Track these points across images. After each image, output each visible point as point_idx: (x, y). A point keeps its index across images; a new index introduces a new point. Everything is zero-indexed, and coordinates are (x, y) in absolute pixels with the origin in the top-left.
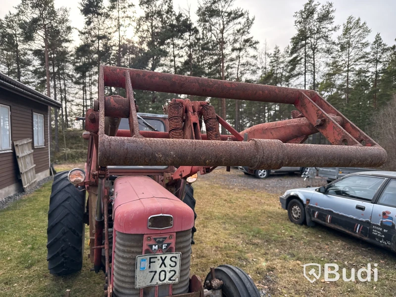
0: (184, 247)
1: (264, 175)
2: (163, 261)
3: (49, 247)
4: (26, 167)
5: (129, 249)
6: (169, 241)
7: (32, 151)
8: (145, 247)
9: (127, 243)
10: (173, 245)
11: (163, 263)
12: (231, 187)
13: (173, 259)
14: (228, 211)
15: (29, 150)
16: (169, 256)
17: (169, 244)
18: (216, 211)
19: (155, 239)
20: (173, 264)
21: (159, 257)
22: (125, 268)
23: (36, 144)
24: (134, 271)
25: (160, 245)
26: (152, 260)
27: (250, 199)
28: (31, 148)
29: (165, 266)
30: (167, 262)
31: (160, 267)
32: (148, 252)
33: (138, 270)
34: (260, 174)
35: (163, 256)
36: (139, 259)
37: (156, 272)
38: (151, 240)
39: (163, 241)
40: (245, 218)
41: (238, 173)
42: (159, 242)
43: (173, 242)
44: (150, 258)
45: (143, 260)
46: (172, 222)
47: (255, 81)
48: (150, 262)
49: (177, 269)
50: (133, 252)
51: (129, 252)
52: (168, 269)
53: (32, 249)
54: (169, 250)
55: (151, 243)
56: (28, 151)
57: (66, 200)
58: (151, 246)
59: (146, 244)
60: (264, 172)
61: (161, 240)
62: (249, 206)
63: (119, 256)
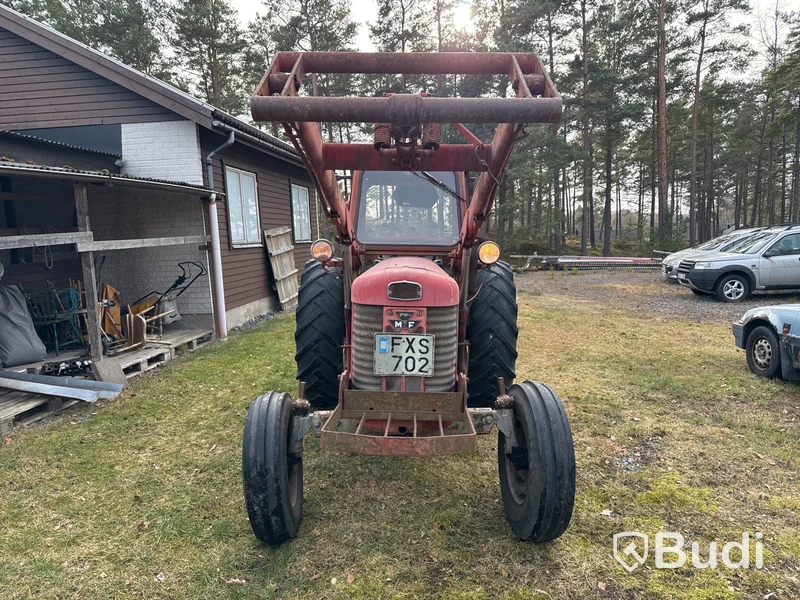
0: (439, 331)
1: (738, 294)
2: (410, 343)
3: (298, 358)
4: (283, 272)
5: (367, 325)
6: (418, 319)
7: (293, 247)
8: (386, 323)
9: (364, 317)
10: (423, 324)
11: (410, 347)
12: (648, 315)
13: (424, 343)
14: (620, 351)
15: (288, 245)
16: (418, 338)
17: (417, 322)
18: (595, 350)
19: (398, 313)
20: (424, 350)
21: (404, 337)
22: (362, 349)
23: (297, 237)
24: (373, 354)
25: (405, 322)
26: (396, 341)
27: (679, 334)
28: (290, 243)
29: (413, 352)
30: (416, 346)
31: (407, 351)
32: (390, 329)
33: (377, 353)
34: (726, 293)
35: (410, 338)
36: (378, 337)
37: (401, 357)
38: (392, 314)
39: (408, 317)
40: (651, 362)
41: (681, 292)
42: (403, 318)
43: (423, 319)
44: (393, 338)
45: (383, 339)
46: (420, 293)
47: (749, 86)
48: (393, 344)
49: (430, 356)
50: (371, 329)
51: (366, 329)
52: (417, 355)
53: (284, 376)
54: (418, 331)
55: (392, 318)
56: (285, 246)
57: (318, 295)
58: (393, 322)
59: (386, 318)
60: (739, 287)
61: (406, 315)
62: (671, 344)
63: (357, 343)
